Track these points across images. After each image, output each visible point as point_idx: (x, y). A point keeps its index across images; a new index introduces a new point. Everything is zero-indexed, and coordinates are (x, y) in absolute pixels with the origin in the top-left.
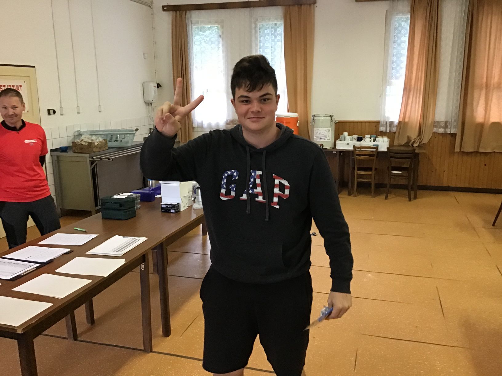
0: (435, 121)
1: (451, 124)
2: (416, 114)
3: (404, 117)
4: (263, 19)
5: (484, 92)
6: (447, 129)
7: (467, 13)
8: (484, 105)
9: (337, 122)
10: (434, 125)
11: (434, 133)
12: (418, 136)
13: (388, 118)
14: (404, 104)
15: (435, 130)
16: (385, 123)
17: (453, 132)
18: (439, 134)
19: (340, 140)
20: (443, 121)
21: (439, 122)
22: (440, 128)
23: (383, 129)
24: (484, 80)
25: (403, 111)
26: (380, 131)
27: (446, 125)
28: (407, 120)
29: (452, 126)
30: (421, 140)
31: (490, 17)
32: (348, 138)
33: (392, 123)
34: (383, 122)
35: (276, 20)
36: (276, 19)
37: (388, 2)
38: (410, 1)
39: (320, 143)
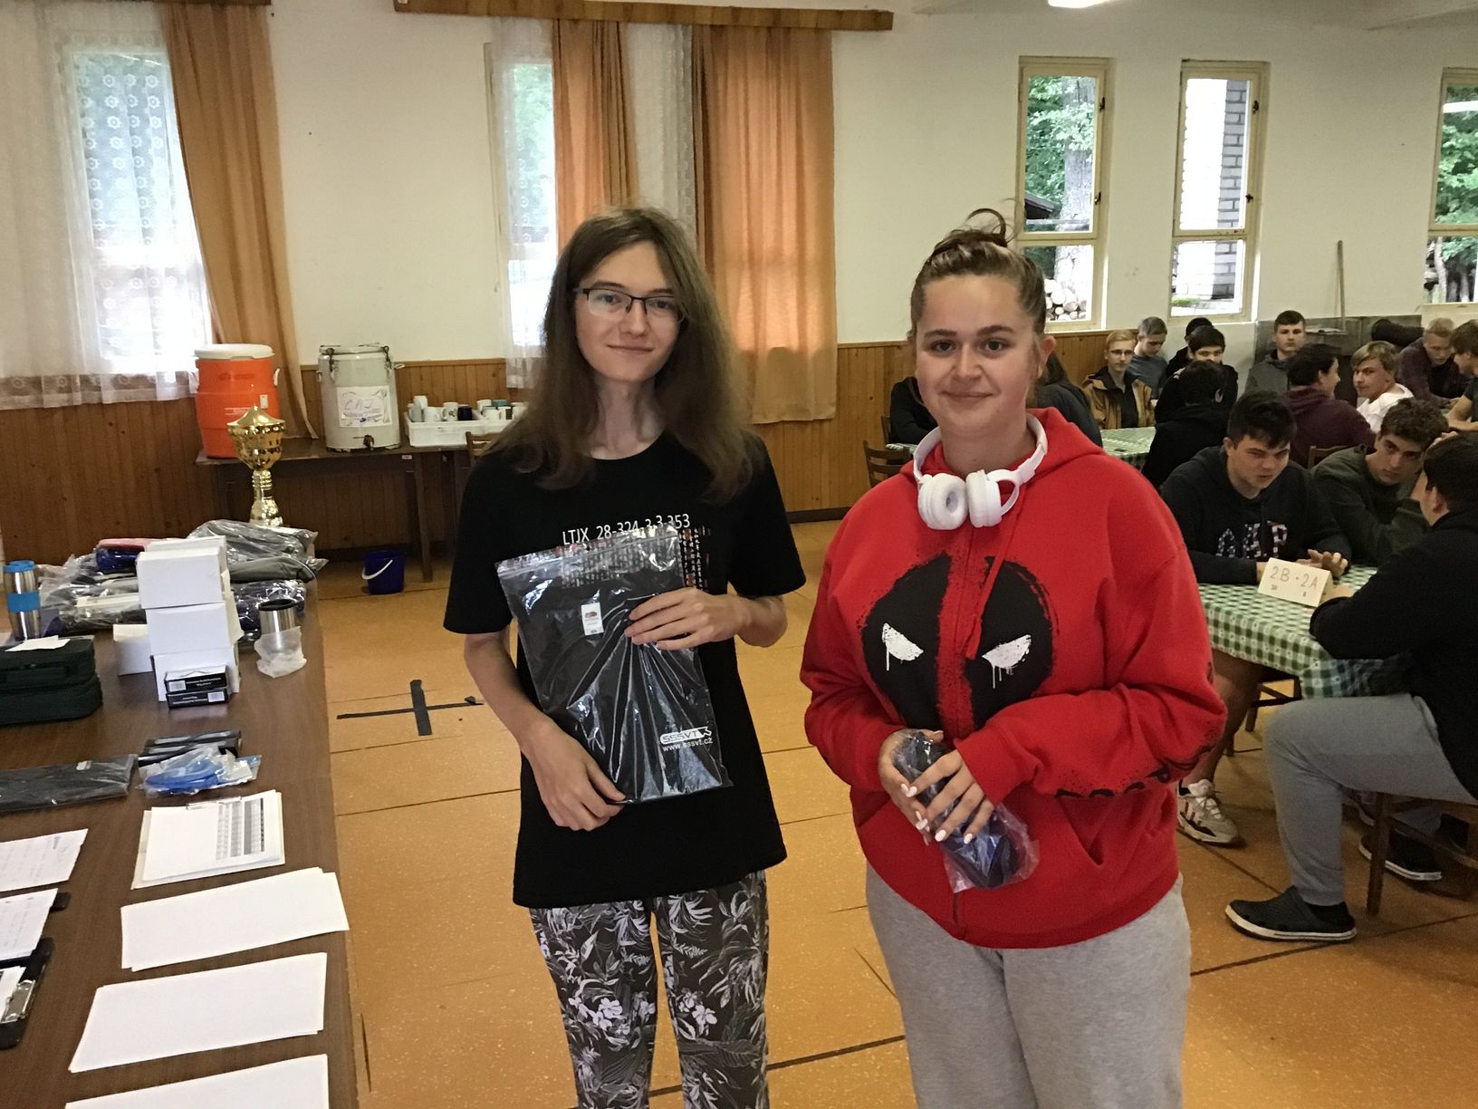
4: (89, 41)
5: (746, 275)
7: (690, 70)
8: (751, 308)
9: (399, 367)
16: (520, 365)
19: (412, 421)
23: (517, 381)
24: (745, 246)
26: (508, 386)
31: (741, 87)
32: (433, 412)
34: (516, 361)
35: (139, 44)
36: (138, 42)
37: (487, 20)
38: (548, 24)
39: (363, 434)
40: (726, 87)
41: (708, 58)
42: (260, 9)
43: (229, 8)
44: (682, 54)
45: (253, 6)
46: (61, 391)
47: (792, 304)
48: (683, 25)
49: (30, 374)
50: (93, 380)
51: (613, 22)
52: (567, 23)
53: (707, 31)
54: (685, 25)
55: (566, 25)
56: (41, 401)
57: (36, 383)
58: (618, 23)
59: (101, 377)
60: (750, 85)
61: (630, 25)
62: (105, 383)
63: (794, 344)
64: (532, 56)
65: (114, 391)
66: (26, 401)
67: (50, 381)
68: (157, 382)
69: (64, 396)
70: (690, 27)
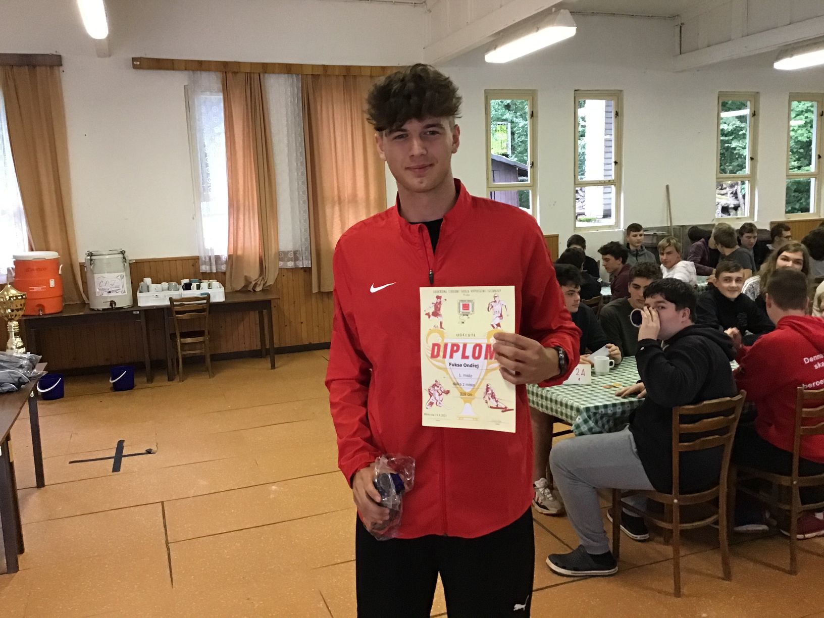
0: (279, 252)
1: (302, 255)
2: (253, 243)
3: (236, 249)
5: (337, 208)
6: (297, 262)
7: (301, 99)
8: (340, 226)
9: (131, 262)
10: (279, 258)
11: (281, 269)
12: (260, 275)
13: (212, 250)
14: (232, 229)
15: (281, 264)
16: (207, 259)
17: (306, 265)
18: (287, 269)
19: (140, 292)
20: (291, 251)
21: (286, 253)
22: (289, 261)
23: (206, 268)
24: (336, 192)
25: (232, 240)
26: (201, 271)
27: (296, 256)
28: (240, 252)
29: (304, 258)
30: (265, 281)
31: (330, 107)
32: (153, 287)
33: (218, 258)
34: (205, 258)
37: (186, 73)
38: (220, 75)
39: (110, 300)
40: (322, 107)
41: (311, 91)
42: (56, 68)
43: (38, 68)
44: (296, 90)
45: (52, 67)
48: (296, 74)
51: (256, 73)
52: (230, 74)
53: (310, 80)
54: (297, 75)
58: (259, 73)
60: (335, 107)
61: (266, 75)
64: (211, 92)
70: (300, 76)
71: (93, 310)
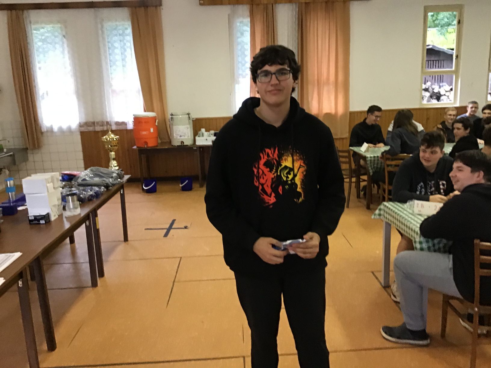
4: (109, 20)
5: (316, 88)
7: (297, 18)
8: (318, 99)
9: (194, 119)
19: (199, 136)
24: (316, 77)
31: (316, 22)
36: (123, 20)
37: (229, 6)
38: (249, 6)
39: (181, 140)
40: (310, 22)
41: (304, 12)
42: (158, 8)
43: (149, 8)
44: (294, 13)
45: (156, 6)
46: (101, 126)
47: (333, 97)
48: (295, 3)
49: (92, 121)
50: (110, 123)
51: (270, 3)
53: (304, 5)
55: (255, 6)
56: (95, 129)
57: (94, 123)
58: (272, 4)
59: (111, 121)
60: (319, 22)
61: (277, 5)
62: (113, 124)
63: (333, 112)
64: (244, 17)
65: (116, 126)
66: (91, 129)
67: (98, 123)
68: (127, 124)
69: (102, 127)
70: (298, 4)
71: (173, 146)
